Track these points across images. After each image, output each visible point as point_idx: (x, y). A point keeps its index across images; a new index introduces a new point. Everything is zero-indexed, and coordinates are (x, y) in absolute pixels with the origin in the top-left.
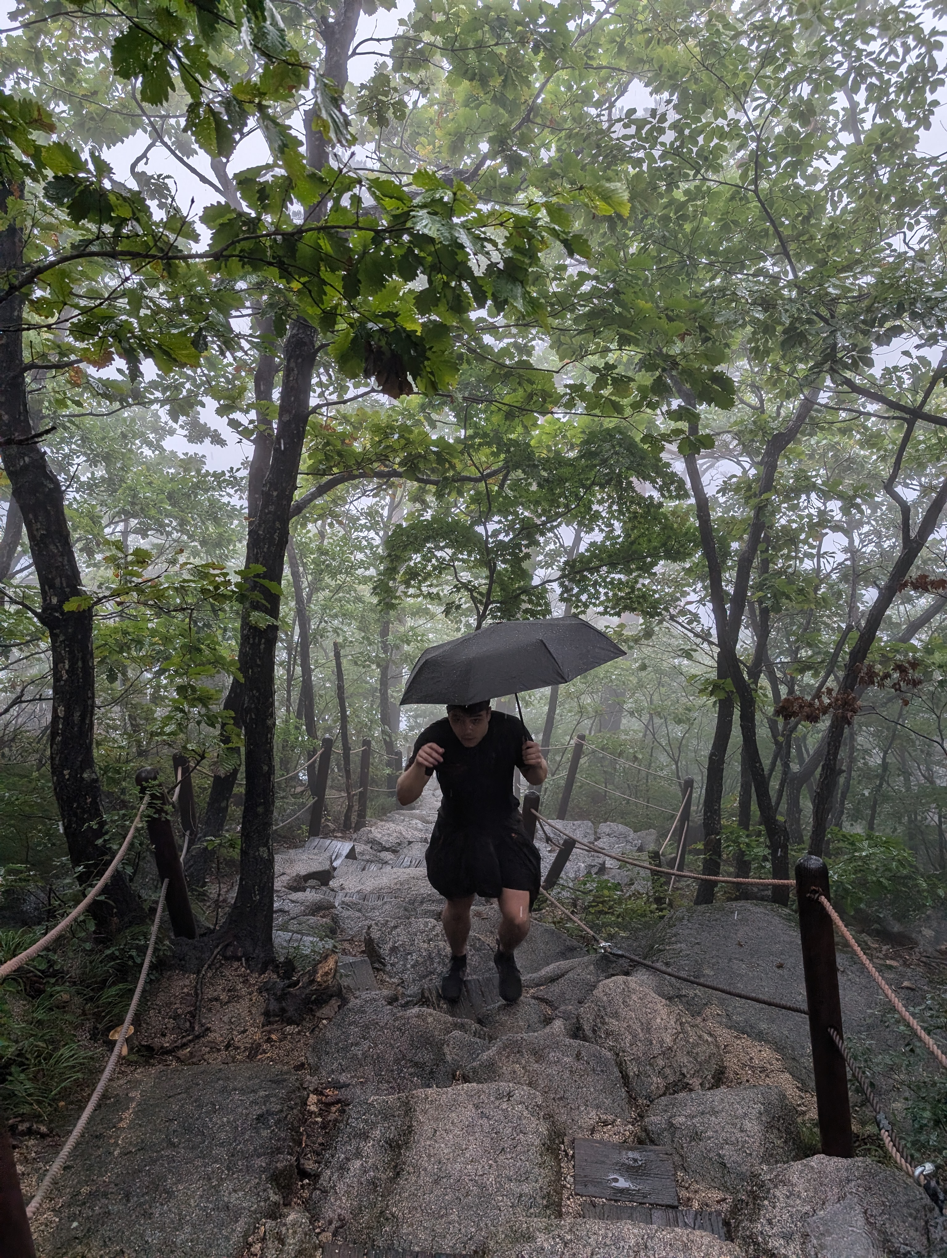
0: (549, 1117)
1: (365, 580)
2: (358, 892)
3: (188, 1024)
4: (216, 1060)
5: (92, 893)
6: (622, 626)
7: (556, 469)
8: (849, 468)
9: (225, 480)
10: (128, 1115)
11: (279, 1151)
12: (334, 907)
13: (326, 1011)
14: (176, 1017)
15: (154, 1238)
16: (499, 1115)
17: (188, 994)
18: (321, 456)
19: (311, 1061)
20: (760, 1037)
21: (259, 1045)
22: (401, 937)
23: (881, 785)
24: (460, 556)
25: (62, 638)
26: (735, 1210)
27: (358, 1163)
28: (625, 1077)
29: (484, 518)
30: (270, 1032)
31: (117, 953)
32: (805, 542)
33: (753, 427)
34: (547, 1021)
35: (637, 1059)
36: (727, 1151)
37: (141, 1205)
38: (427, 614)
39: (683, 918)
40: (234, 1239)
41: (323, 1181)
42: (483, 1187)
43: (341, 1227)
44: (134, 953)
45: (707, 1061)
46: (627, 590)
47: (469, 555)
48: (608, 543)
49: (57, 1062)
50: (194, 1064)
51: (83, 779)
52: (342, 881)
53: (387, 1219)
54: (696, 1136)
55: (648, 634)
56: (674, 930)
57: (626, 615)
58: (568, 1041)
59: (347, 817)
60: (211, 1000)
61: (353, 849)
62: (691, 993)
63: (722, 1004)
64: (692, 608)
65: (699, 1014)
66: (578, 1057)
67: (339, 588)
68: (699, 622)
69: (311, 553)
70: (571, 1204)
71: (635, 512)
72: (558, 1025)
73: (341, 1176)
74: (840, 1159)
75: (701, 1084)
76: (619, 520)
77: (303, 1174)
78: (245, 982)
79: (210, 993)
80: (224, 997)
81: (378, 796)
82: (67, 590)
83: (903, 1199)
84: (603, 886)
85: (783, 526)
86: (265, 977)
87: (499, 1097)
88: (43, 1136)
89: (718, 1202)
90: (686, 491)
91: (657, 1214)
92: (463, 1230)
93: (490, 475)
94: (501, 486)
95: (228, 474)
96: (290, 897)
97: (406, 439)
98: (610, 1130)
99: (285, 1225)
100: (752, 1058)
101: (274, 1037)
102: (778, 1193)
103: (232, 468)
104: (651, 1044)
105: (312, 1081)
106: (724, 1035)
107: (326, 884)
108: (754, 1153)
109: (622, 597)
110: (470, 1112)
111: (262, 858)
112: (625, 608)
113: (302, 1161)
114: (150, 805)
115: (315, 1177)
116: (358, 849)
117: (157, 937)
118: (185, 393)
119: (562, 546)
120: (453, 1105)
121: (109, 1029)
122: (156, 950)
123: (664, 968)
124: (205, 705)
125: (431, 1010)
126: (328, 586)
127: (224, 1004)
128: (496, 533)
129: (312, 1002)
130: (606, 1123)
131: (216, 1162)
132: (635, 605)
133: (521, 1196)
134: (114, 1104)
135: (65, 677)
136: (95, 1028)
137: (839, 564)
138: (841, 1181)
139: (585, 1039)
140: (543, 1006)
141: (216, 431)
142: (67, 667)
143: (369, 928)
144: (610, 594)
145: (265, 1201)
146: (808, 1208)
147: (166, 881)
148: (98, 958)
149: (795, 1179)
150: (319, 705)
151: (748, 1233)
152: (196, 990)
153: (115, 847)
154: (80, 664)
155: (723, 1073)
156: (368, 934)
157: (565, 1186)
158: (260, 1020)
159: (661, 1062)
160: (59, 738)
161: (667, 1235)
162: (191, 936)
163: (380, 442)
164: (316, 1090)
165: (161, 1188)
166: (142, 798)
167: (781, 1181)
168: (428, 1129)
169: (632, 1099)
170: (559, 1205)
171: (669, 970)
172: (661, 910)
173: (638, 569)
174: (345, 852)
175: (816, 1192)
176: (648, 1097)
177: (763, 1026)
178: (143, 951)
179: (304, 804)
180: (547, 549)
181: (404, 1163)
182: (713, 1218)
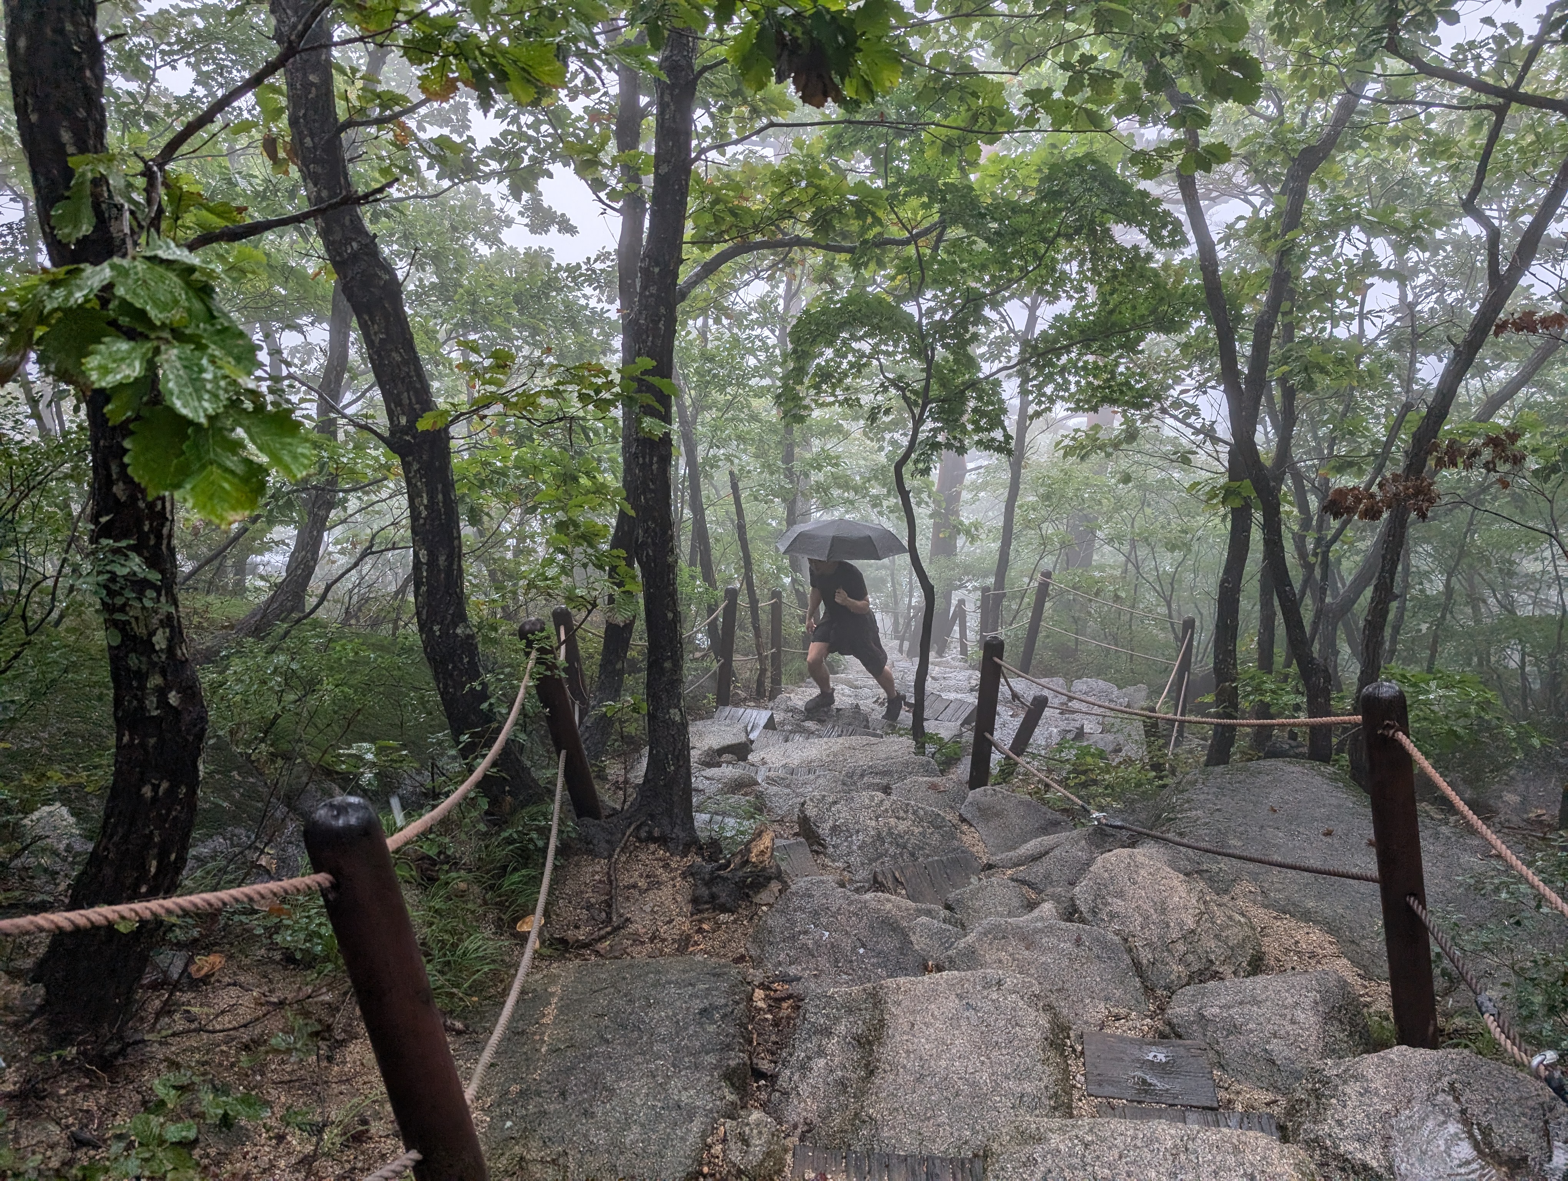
0: (1049, 1008)
1: (760, 393)
2: (784, 766)
3: (604, 915)
4: (640, 954)
5: (482, 766)
6: (1096, 428)
7: (1009, 218)
8: (1401, 195)
9: (581, 275)
10: (551, 1011)
11: (729, 1047)
12: (757, 783)
13: (764, 896)
14: (589, 907)
15: (600, 1138)
16: (987, 1006)
17: (600, 882)
18: (708, 219)
19: (752, 953)
20: (1306, 916)
21: (688, 937)
22: (842, 813)
23: (1443, 617)
24: (883, 347)
25: (416, 466)
26: (1292, 1111)
27: (822, 1062)
28: (1137, 965)
29: (915, 293)
30: (700, 921)
31: (515, 836)
32: (1344, 296)
33: (1273, 142)
34: (1031, 906)
35: (1149, 944)
36: (1275, 1046)
37: (579, 1103)
38: (840, 432)
39: (1196, 781)
40: (691, 1140)
41: (783, 1082)
42: (974, 1084)
43: (809, 1131)
44: (534, 835)
45: (1242, 945)
46: (1105, 376)
47: (896, 346)
48: (1079, 314)
49: (464, 954)
50: (616, 958)
51: (457, 635)
52: (762, 754)
53: (864, 1122)
54: (1234, 1029)
55: (1131, 435)
56: (1186, 795)
57: (1105, 410)
58: (1063, 925)
59: (760, 683)
60: (628, 887)
61: (771, 718)
62: (1215, 868)
63: (1256, 880)
64: (1189, 398)
65: (1226, 891)
66: (1078, 942)
67: (729, 405)
68: (1198, 415)
69: (694, 361)
70: (1083, 1106)
71: (1115, 270)
72: (1047, 908)
73: (804, 1077)
74: (1428, 1051)
75: (1235, 973)
76: (1092, 282)
77: (759, 1074)
78: (666, 866)
79: (625, 879)
80: (642, 884)
81: (793, 659)
82: (417, 406)
83: (1513, 1096)
84: (1084, 752)
85: (1312, 279)
86: (688, 860)
87: (987, 986)
88: (459, 1033)
89: (1268, 1104)
90: (1183, 235)
91: (1191, 1116)
92: (956, 1134)
93: (920, 235)
94: (935, 248)
95: (584, 267)
96: (704, 773)
97: (817, 187)
98: (1122, 1025)
99: (748, 1124)
100: (1297, 942)
101: (705, 926)
102: (1348, 1090)
103: (589, 259)
104: (1168, 926)
105: (757, 975)
106: (1260, 915)
107: (745, 759)
108: (1311, 1049)
109: (1099, 386)
110: (953, 1004)
111: (674, 722)
112: (1105, 400)
113: (755, 1061)
114: (539, 662)
115: (772, 1078)
116: (777, 718)
117: (560, 819)
118: (526, 162)
119: (1011, 330)
120: (933, 994)
121: (515, 920)
122: (560, 832)
123: (1177, 839)
124: (591, 545)
125: (887, 895)
126: (715, 403)
127: (643, 892)
128: (931, 312)
129: (748, 887)
130: (1117, 1018)
131: (660, 1058)
132: (1115, 396)
133: (1023, 1096)
134: (533, 1000)
135: (424, 513)
136: (500, 919)
137: (1389, 326)
138: (1430, 1077)
139: (1083, 921)
140: (1025, 889)
141: (563, 215)
142: (425, 501)
143: (803, 804)
144: (1083, 382)
145: (721, 1099)
146: (1389, 1107)
147: (563, 753)
148: (495, 841)
149: (1370, 1073)
150: (716, 552)
151: (1312, 1136)
152: (609, 876)
153: (504, 711)
154: (440, 497)
155: (1261, 959)
156: (802, 812)
157: (1074, 1086)
158: (687, 908)
159: (1181, 947)
160: (424, 589)
161: (1213, 1135)
162: (597, 816)
163: (782, 194)
164: (762, 984)
165: (600, 1087)
166: (528, 654)
167: (1352, 1076)
168: (903, 1022)
169: (1149, 990)
170: (1070, 1107)
171: (1185, 841)
172: (1161, 778)
173: (1121, 346)
174: (763, 722)
175: (1398, 1089)
176: (1167, 988)
177: (1310, 904)
178: (545, 832)
179: (707, 669)
180: (992, 336)
181: (878, 1061)
182: (1264, 1120)
